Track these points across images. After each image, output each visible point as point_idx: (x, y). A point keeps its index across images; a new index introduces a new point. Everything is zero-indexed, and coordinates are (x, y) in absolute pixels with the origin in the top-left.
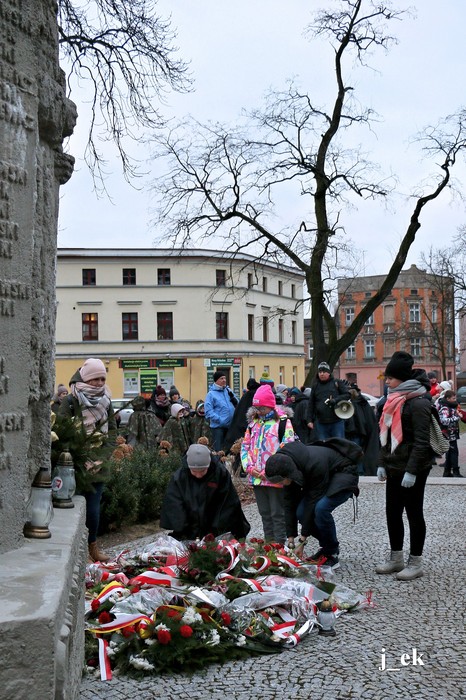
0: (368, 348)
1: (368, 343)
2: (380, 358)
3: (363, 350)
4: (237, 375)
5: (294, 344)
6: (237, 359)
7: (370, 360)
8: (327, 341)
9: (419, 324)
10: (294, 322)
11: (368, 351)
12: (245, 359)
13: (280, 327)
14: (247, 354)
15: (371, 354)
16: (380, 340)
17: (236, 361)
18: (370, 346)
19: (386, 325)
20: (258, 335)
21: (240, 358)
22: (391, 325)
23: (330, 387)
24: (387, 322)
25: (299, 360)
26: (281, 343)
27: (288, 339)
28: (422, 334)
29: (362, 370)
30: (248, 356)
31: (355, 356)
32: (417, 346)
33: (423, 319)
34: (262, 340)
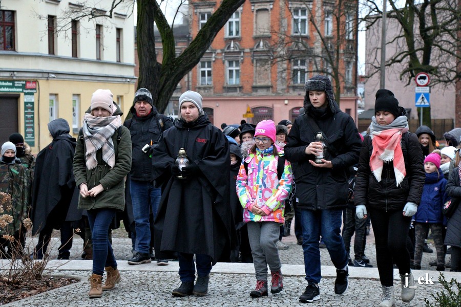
0: (231, 72)
1: (231, 63)
2: (248, 87)
3: (223, 75)
4: (30, 106)
5: (119, 63)
6: (31, 82)
7: (233, 89)
8: (160, 60)
9: (306, 38)
10: (119, 30)
11: (231, 76)
12: (42, 83)
13: (99, 37)
14: (47, 75)
15: (234, 81)
16: (248, 59)
17: (29, 85)
18: (234, 68)
19: (257, 39)
20: (64, 47)
21: (35, 82)
22: (265, 38)
23: (152, 126)
24: (259, 34)
25: (126, 86)
26: (99, 61)
27: (110, 55)
28: (308, 53)
29: (221, 104)
30: (48, 79)
31: (211, 83)
32: (303, 72)
33: (311, 31)
34: (69, 54)
